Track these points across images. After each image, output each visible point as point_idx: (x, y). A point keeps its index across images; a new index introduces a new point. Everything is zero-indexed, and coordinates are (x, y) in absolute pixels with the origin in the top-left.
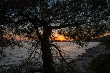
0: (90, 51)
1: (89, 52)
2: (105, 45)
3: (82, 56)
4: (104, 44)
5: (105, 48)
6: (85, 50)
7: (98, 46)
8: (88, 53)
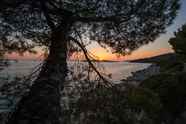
0: (139, 74)
1: (137, 76)
3: (127, 81)
4: (158, 66)
5: (158, 70)
6: (132, 72)
7: (149, 68)
8: (135, 77)
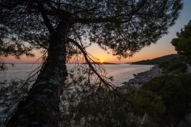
0: (141, 77)
1: (139, 78)
2: (162, 69)
3: (129, 83)
4: (160, 68)
6: (134, 75)
7: (151, 70)
8: (137, 80)
